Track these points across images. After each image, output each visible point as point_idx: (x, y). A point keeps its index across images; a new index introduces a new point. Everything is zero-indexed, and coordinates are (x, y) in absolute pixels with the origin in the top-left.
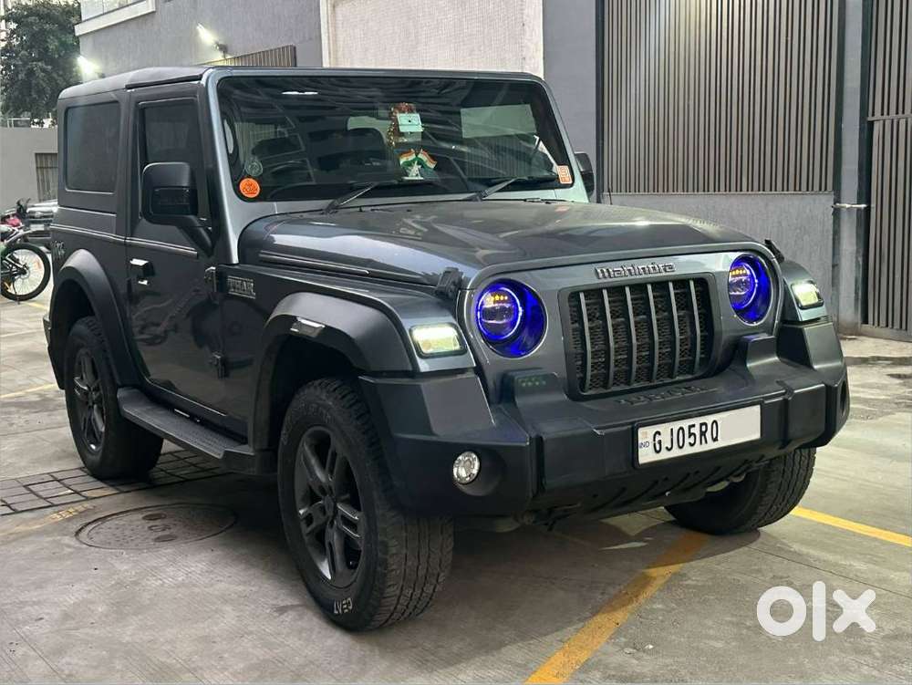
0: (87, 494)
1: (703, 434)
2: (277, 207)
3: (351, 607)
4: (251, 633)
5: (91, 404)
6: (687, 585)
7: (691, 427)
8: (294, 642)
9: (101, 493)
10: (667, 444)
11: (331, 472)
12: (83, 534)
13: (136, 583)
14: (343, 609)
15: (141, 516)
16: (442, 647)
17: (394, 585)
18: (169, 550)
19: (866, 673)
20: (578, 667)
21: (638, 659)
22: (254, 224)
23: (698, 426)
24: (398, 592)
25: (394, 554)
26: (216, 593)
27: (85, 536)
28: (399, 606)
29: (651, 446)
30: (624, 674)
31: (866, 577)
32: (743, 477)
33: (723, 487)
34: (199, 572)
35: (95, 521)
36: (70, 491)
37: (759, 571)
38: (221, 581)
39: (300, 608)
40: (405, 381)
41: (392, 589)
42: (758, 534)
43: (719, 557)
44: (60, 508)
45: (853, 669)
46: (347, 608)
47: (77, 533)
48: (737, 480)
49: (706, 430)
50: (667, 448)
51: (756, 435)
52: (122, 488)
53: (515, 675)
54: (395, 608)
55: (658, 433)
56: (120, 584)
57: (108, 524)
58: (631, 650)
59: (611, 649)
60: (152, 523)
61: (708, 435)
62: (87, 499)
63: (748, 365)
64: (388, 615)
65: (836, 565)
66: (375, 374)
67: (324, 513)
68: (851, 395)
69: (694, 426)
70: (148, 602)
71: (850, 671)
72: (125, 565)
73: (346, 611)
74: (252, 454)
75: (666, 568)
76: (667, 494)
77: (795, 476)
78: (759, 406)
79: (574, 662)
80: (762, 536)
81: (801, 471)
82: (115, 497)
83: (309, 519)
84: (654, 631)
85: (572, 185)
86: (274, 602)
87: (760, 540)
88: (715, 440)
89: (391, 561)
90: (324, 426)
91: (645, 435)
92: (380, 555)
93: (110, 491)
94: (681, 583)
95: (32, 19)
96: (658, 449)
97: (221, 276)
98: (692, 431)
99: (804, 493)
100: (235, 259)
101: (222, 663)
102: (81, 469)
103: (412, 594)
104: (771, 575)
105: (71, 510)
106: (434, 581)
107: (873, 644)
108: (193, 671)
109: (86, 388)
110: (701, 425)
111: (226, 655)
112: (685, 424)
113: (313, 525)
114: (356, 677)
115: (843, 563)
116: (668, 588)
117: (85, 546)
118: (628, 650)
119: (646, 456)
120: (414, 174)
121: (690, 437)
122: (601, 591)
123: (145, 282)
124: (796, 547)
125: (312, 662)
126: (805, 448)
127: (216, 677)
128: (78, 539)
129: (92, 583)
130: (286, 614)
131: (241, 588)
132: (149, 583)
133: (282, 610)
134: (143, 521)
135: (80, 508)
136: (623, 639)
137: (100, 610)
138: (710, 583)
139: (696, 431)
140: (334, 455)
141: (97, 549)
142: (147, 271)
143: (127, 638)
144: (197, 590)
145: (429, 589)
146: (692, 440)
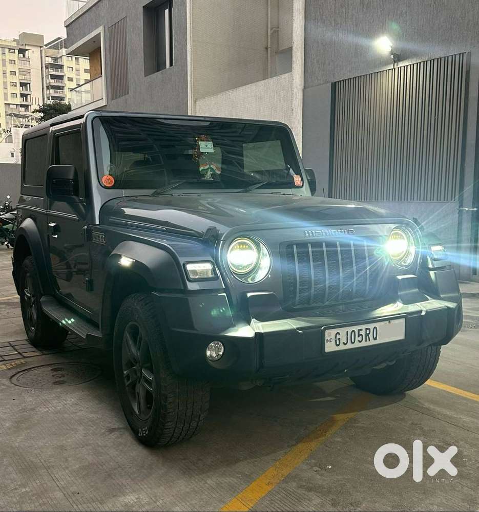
0: (25, 355)
1: (367, 335)
2: (124, 192)
3: (147, 433)
4: (90, 445)
5: (31, 304)
6: (357, 427)
7: (359, 330)
8: (113, 452)
9: (33, 354)
10: (343, 340)
11: (139, 349)
12: (14, 379)
13: (33, 409)
14: (143, 434)
15: (50, 369)
16: (201, 460)
17: (170, 421)
18: (59, 390)
19: (466, 492)
20: (283, 478)
21: (321, 475)
22: (110, 202)
23: (364, 330)
24: (174, 426)
25: (170, 403)
26: (77, 418)
27: (15, 379)
28: (175, 434)
29: (334, 341)
30: (311, 485)
31: (469, 426)
32: (395, 362)
33: (384, 366)
34: (71, 404)
35: (24, 370)
36: (16, 353)
37: (403, 419)
38: (82, 410)
39: (122, 430)
40: (180, 296)
41: (169, 424)
42: (405, 395)
43: (379, 409)
44: (7, 362)
45: (457, 489)
46: (145, 433)
47: (12, 377)
48: (391, 364)
49: (370, 333)
50: (344, 343)
51: (402, 337)
52: (45, 352)
53: (242, 482)
54: (173, 435)
55: (339, 334)
56: (24, 410)
57: (31, 372)
58: (318, 469)
59: (305, 467)
60: (55, 373)
61: (371, 336)
62: (24, 357)
63: (399, 293)
64: (169, 439)
65: (451, 417)
66: (161, 291)
67: (136, 374)
68: (463, 314)
69: (361, 330)
70: (36, 422)
71: (455, 490)
72: (30, 398)
73: (145, 435)
74: (101, 336)
75: (346, 415)
76: (346, 370)
77: (427, 362)
78: (404, 319)
79: (280, 474)
80: (407, 397)
81: (432, 359)
82: (39, 357)
83: (128, 377)
84: (333, 456)
85: (302, 187)
86: (109, 425)
87: (405, 399)
88: (375, 339)
89: (169, 406)
90: (136, 321)
91: (330, 334)
92: (162, 402)
93: (38, 353)
94: (354, 425)
95: (52, 111)
96: (338, 343)
97: (89, 231)
98: (360, 333)
99: (433, 372)
100: (97, 223)
101: (66, 464)
102: (26, 340)
103: (183, 427)
104: (410, 422)
105: (13, 364)
106: (197, 420)
107: (471, 472)
108: (47, 468)
109: (29, 295)
110: (367, 329)
111: (70, 459)
112: (356, 328)
113: (130, 381)
114: (144, 478)
115: (455, 416)
116: (346, 428)
117: (13, 385)
118: (316, 468)
119: (330, 347)
120: (208, 177)
121: (359, 337)
122: (305, 428)
123: (56, 236)
124: (426, 405)
125: (119, 467)
126: (434, 346)
127: (60, 474)
128: (11, 381)
129: (9, 408)
130: (113, 434)
131: (91, 416)
132: (41, 409)
133: (111, 430)
134: (50, 372)
135: (18, 362)
136: (313, 461)
137: (7, 425)
138: (372, 426)
139: (363, 333)
140: (141, 339)
141: (19, 387)
142: (56, 230)
143: (17, 444)
144: (66, 415)
145: (194, 424)
146: (360, 339)
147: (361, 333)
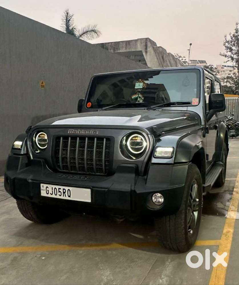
1: (64, 193)
10: (50, 192)
29: (45, 191)
51: (89, 201)
55: (48, 187)
61: (66, 193)
78: (90, 190)
88: (69, 196)
91: (43, 186)
110: (64, 189)
112: (57, 187)
119: (43, 194)
121: (59, 192)
139: (61, 191)
146: (60, 194)
147: (60, 190)
